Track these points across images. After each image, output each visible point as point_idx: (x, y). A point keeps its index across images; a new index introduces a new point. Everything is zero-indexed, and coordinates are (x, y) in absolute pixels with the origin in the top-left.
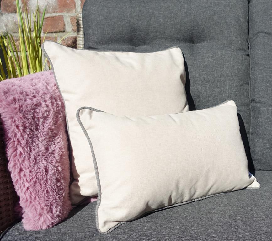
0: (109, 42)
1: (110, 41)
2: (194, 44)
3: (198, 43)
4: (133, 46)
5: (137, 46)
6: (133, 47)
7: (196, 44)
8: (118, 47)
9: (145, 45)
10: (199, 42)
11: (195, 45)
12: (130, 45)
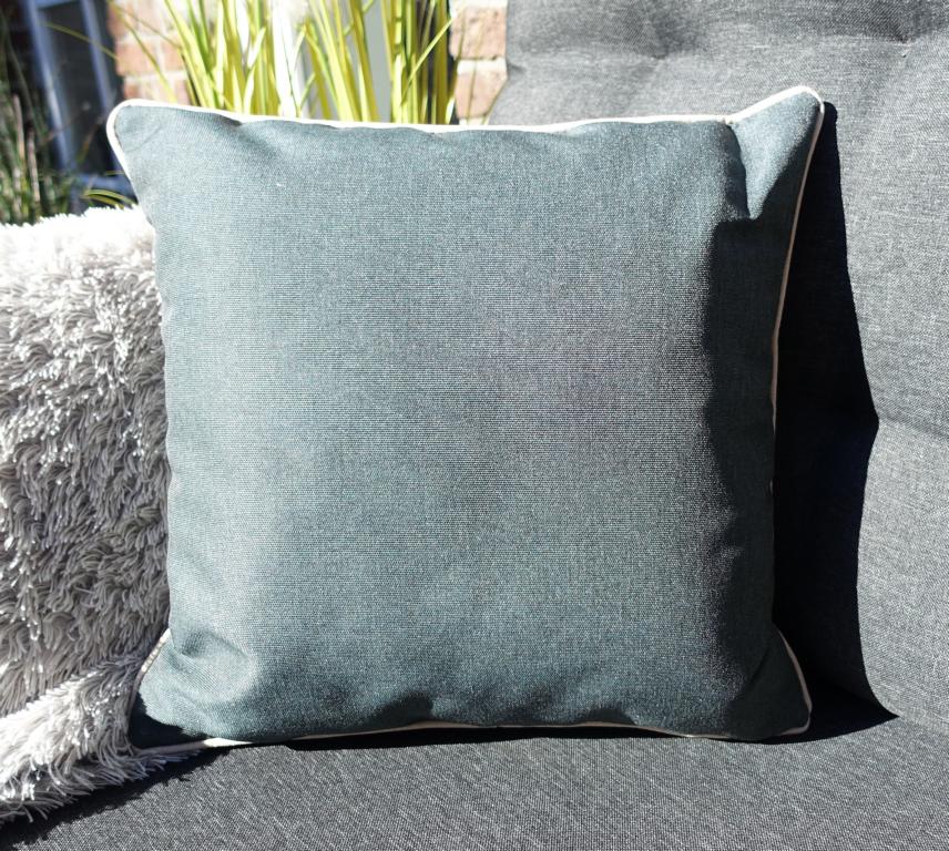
0: (557, 42)
1: (558, 38)
2: (901, 39)
3: (918, 34)
4: (643, 54)
5: (663, 57)
6: (645, 58)
7: (913, 40)
8: (587, 63)
9: (683, 52)
10: (925, 32)
11: (907, 48)
12: (634, 50)
